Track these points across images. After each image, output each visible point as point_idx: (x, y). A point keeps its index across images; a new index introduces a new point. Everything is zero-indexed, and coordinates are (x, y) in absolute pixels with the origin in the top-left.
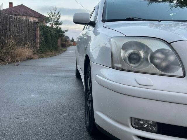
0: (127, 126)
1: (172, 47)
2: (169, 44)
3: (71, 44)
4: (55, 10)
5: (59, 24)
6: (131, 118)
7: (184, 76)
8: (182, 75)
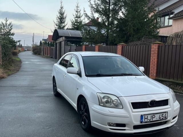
0: (106, 125)
1: (119, 99)
2: (118, 97)
3: (20, 51)
4: (6, 21)
5: (11, 35)
6: (108, 123)
7: (123, 108)
8: (122, 108)
